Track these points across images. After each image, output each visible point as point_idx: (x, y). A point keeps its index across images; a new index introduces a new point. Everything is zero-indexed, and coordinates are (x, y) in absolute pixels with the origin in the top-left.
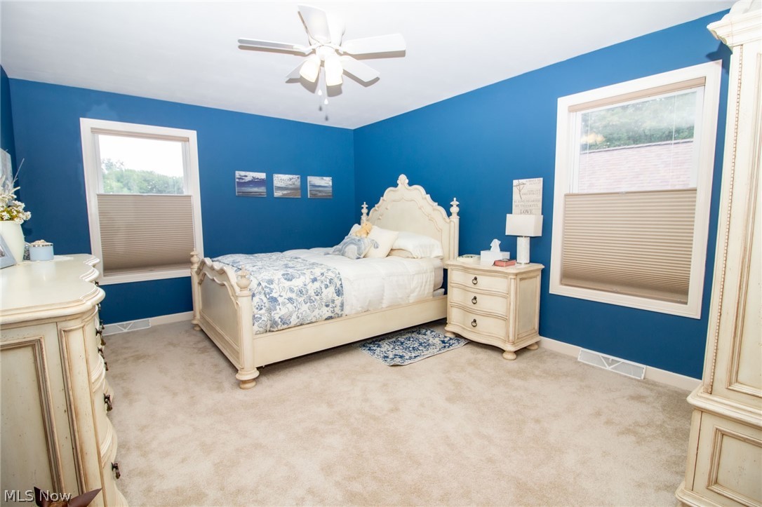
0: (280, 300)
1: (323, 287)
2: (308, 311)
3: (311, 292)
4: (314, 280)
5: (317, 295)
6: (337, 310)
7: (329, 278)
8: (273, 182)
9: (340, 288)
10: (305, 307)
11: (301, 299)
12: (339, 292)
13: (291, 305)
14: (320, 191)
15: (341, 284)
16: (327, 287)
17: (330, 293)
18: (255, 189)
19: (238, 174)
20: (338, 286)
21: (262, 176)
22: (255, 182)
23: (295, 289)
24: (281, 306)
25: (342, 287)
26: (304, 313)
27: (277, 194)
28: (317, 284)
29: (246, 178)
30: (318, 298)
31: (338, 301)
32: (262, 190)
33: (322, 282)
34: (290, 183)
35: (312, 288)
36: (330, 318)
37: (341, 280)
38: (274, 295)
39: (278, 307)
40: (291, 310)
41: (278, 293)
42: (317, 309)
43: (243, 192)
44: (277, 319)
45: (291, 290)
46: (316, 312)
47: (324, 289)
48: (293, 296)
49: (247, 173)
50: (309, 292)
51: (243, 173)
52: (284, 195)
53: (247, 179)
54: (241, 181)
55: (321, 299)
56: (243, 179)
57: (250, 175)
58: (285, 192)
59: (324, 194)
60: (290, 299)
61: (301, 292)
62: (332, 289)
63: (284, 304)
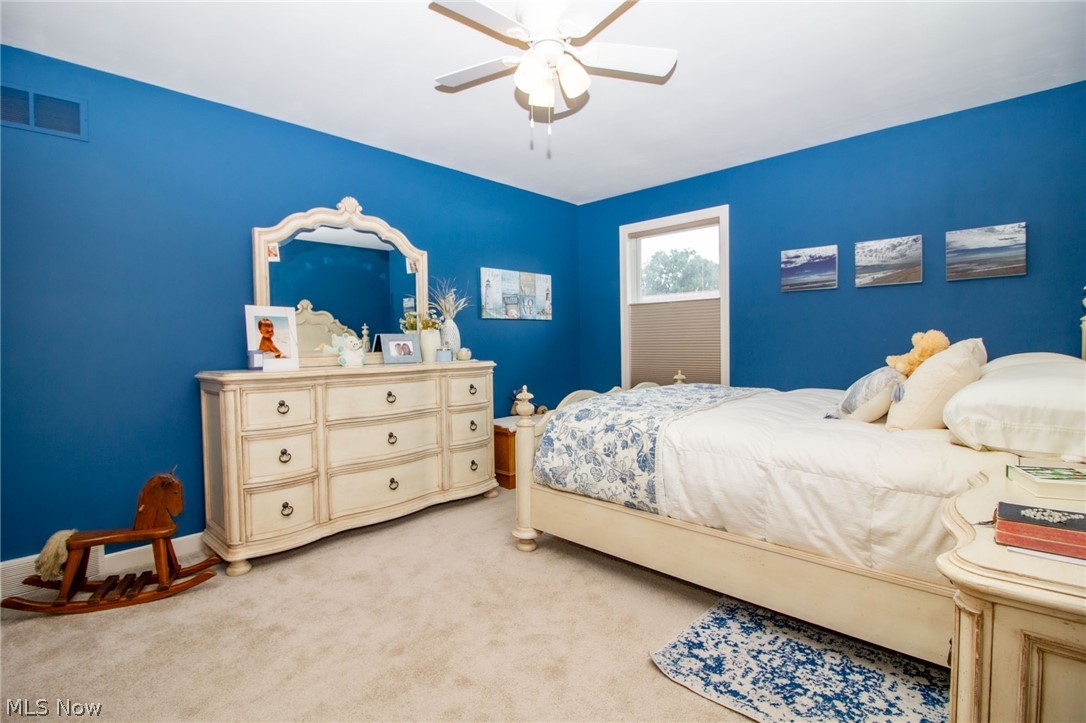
0: (557, 444)
1: (619, 444)
2: (590, 476)
3: (599, 448)
4: (610, 429)
5: (608, 455)
6: (642, 495)
7: (635, 431)
8: (854, 259)
9: (649, 456)
10: (586, 469)
11: (582, 453)
12: (646, 462)
13: (568, 458)
14: (981, 262)
15: (652, 449)
16: (625, 445)
17: (628, 457)
18: (815, 277)
19: (785, 254)
20: (646, 450)
21: (831, 250)
22: (815, 265)
23: (579, 434)
24: (554, 454)
25: (653, 455)
26: (584, 476)
27: (862, 280)
28: (611, 437)
29: (798, 260)
30: (608, 460)
31: (642, 479)
32: (831, 277)
33: (620, 435)
34: (894, 254)
35: (601, 442)
36: (629, 505)
37: (654, 441)
38: (553, 435)
39: (550, 454)
40: (566, 464)
41: (557, 435)
42: (605, 480)
43: (791, 285)
44: (547, 470)
45: (573, 436)
46: (604, 484)
47: (619, 450)
48: (573, 444)
49: (800, 252)
50: (596, 445)
51: (792, 253)
52: (875, 280)
53: (799, 262)
54: (789, 266)
55: (614, 464)
56: (792, 263)
57: (805, 254)
58: (880, 275)
59: (994, 267)
60: (568, 448)
61: (584, 441)
62: (632, 452)
63: (560, 453)
